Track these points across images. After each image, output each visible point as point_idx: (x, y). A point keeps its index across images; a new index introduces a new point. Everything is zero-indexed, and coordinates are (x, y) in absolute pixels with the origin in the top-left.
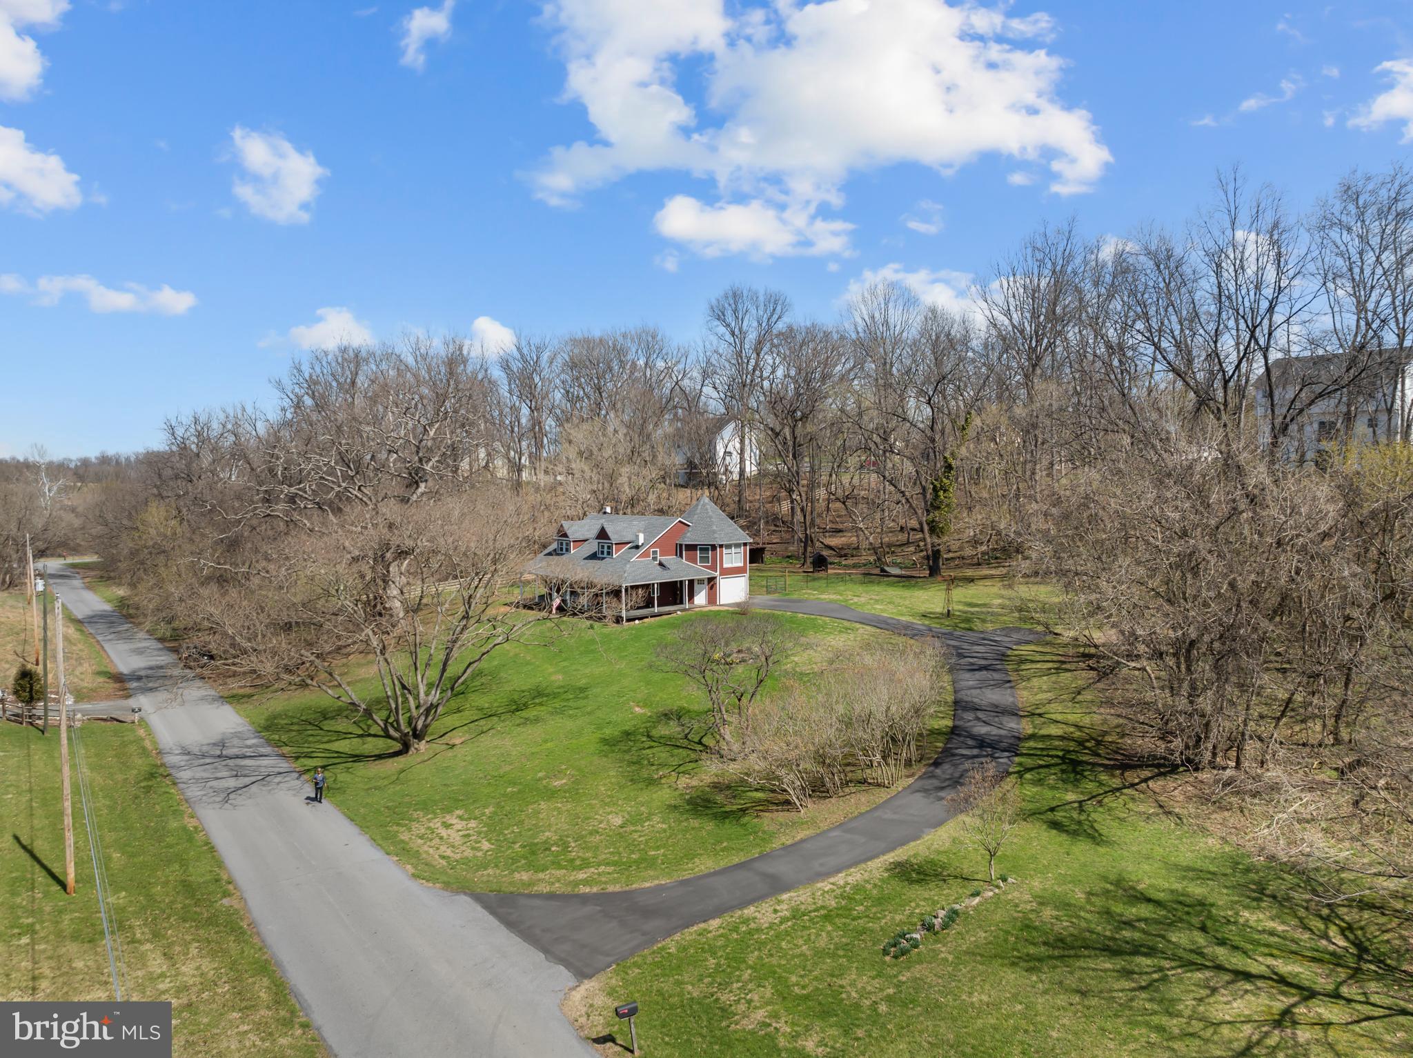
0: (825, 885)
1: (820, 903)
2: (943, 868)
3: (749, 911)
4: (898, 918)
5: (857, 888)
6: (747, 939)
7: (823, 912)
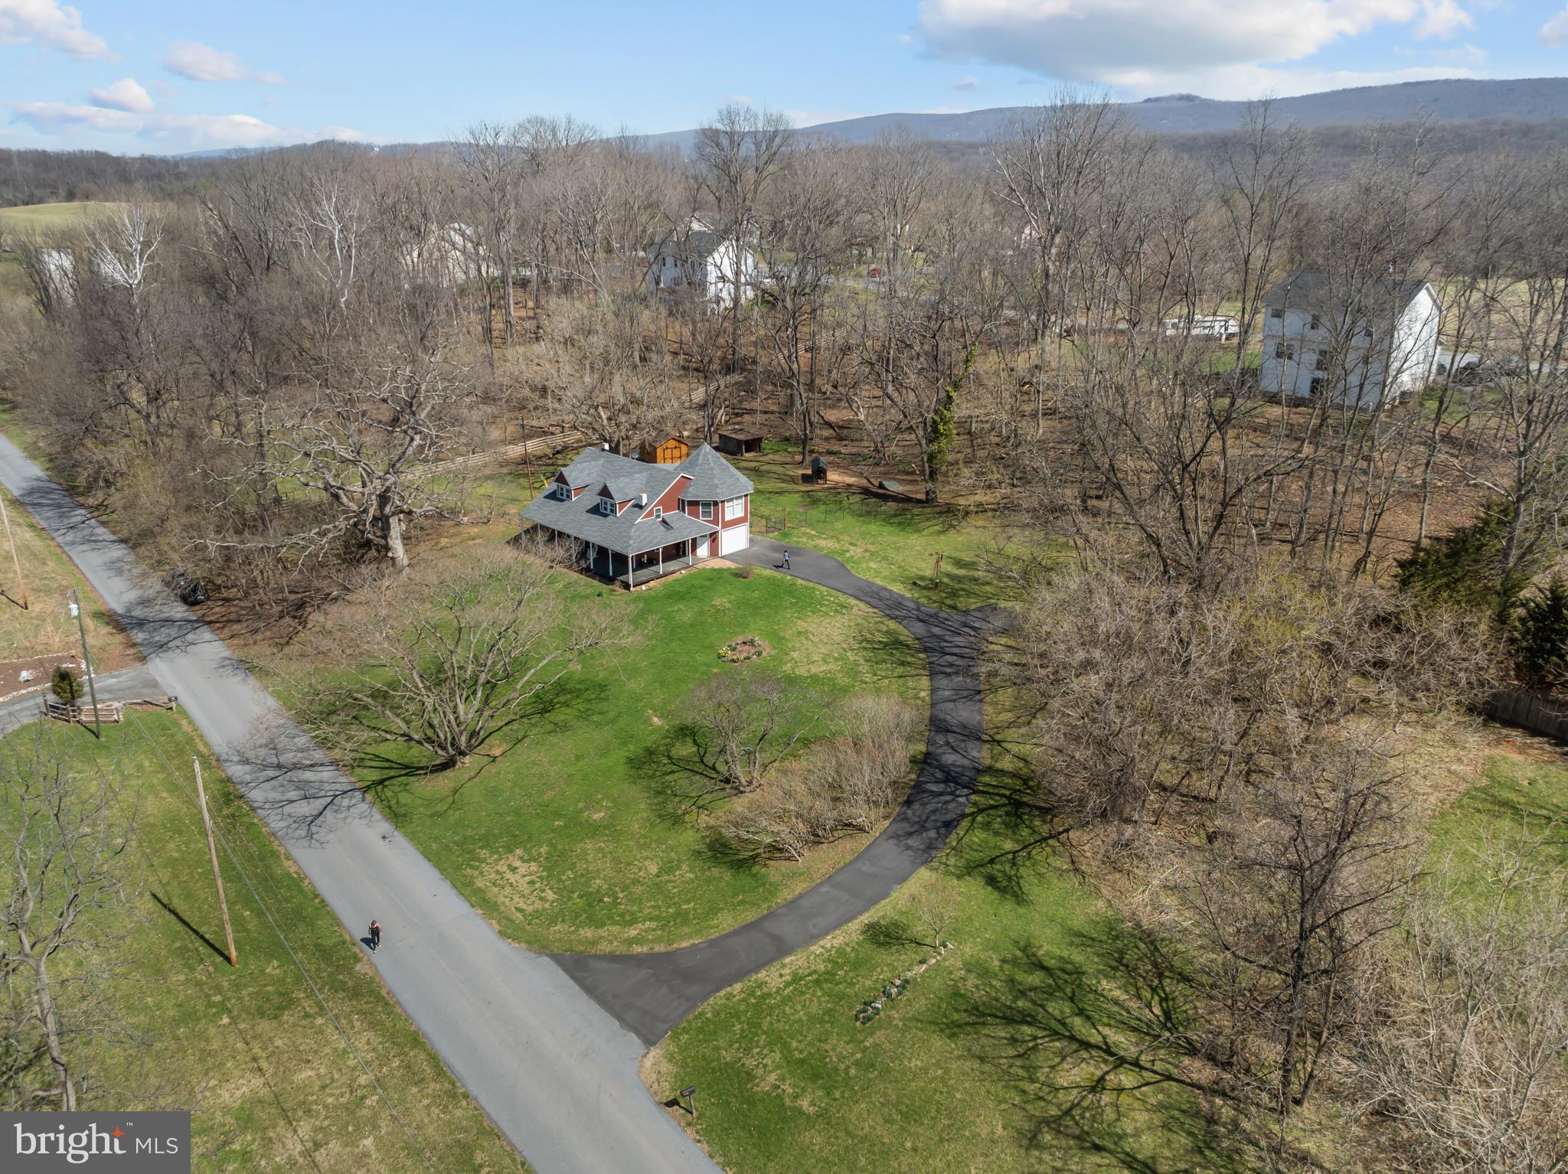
0: (816, 949)
1: (813, 968)
2: (903, 930)
3: (762, 975)
4: (868, 983)
5: (840, 951)
6: (760, 1005)
7: (815, 976)
